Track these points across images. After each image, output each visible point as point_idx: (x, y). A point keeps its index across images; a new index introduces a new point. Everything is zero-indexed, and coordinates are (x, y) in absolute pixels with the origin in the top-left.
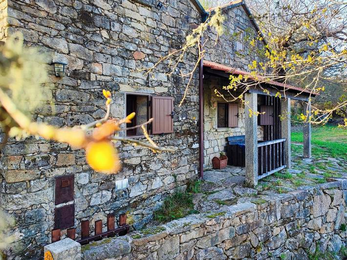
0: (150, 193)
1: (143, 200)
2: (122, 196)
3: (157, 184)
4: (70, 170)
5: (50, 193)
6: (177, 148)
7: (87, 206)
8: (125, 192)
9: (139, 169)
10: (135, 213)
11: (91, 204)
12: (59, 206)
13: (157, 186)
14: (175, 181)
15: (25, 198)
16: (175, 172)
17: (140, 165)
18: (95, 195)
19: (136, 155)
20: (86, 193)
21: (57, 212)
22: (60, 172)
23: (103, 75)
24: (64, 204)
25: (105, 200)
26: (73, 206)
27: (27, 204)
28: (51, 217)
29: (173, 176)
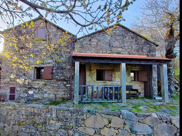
0: (43, 98)
1: (39, 99)
2: (31, 96)
3: (46, 95)
4: (14, 86)
5: (9, 91)
6: (57, 85)
7: (19, 96)
8: (32, 95)
9: (38, 89)
10: (36, 103)
11: (20, 96)
12: (11, 94)
13: (46, 97)
14: (56, 97)
15: (3, 90)
16: (56, 93)
17: (39, 88)
18: (21, 94)
19: (37, 85)
20: (19, 93)
21: (10, 96)
22: (12, 86)
23: (26, 62)
24: (12, 94)
25: (24, 96)
26: (14, 95)
27: (4, 92)
28: (9, 96)
29: (54, 94)
